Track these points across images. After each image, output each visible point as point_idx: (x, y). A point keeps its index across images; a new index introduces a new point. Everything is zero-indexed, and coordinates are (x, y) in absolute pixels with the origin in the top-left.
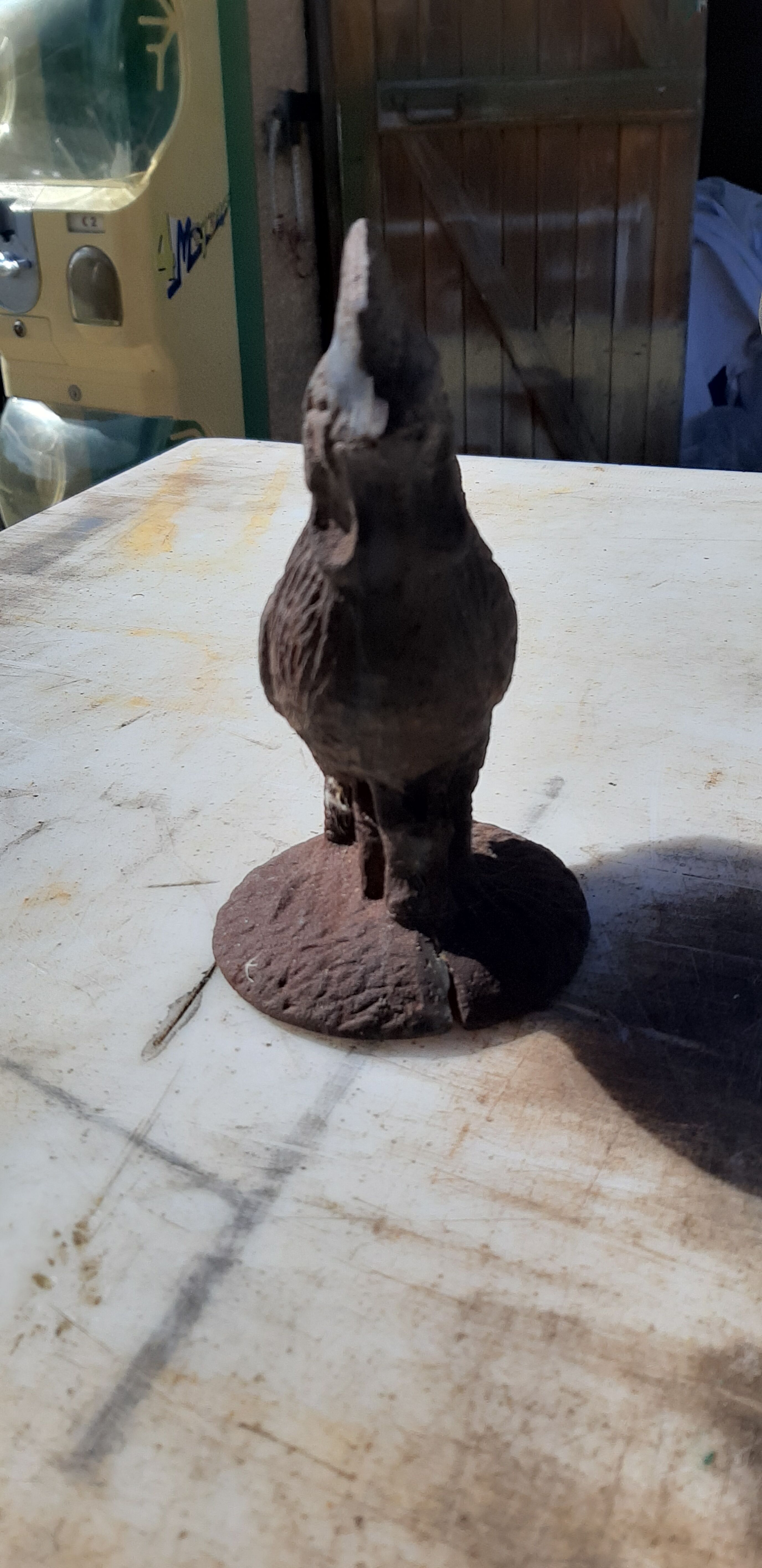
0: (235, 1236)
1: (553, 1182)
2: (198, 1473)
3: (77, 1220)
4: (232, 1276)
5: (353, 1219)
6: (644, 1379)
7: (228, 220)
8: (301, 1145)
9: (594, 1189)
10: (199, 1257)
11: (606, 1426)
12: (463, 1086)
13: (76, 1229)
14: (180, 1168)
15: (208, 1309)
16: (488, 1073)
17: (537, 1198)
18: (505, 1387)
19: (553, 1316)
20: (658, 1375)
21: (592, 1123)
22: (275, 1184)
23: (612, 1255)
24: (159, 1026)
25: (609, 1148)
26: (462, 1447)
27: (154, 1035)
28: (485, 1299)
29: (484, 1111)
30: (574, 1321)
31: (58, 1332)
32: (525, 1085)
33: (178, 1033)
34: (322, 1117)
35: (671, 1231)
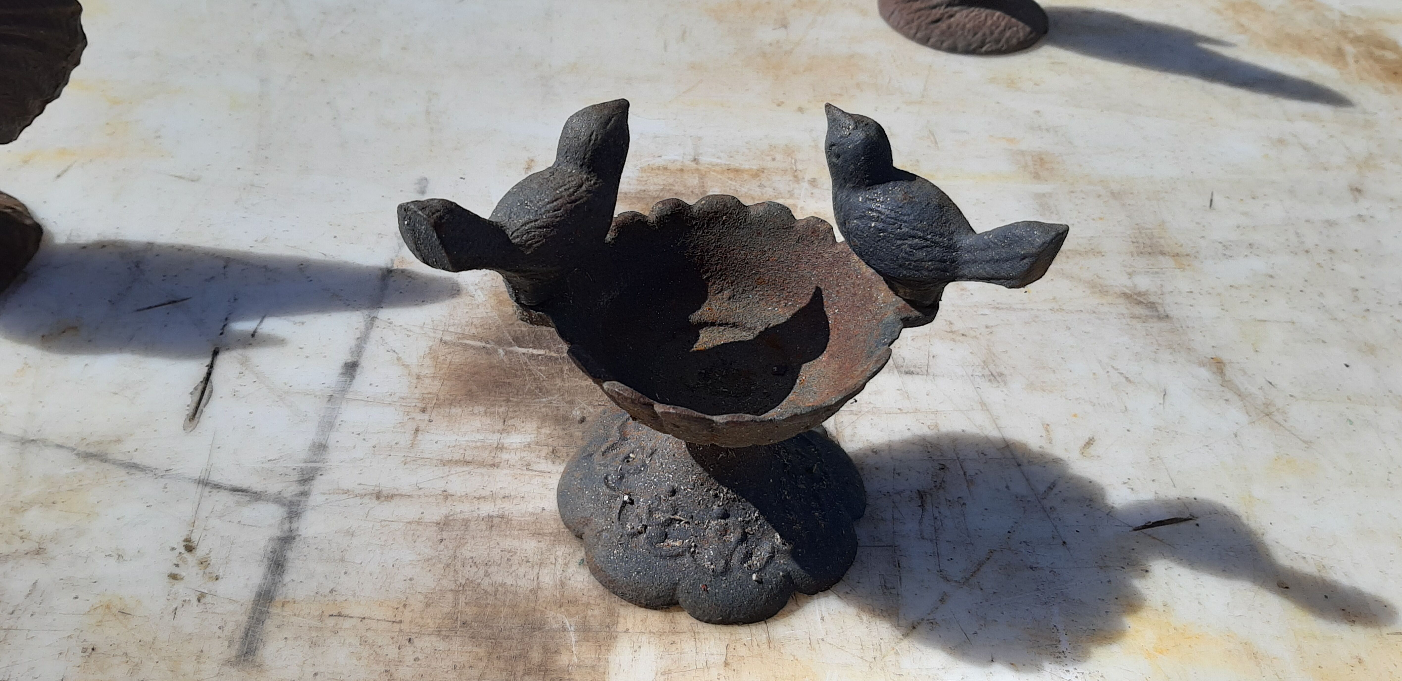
0: (291, 522)
1: (477, 448)
2: (314, 644)
3: (183, 538)
4: (297, 544)
5: (362, 496)
6: (543, 535)
8: (315, 462)
9: (500, 446)
10: (272, 539)
11: (527, 561)
12: (409, 405)
13: (185, 543)
14: (240, 493)
15: (289, 565)
16: (423, 393)
17: (469, 458)
18: (472, 558)
19: (490, 517)
20: (550, 531)
21: (492, 410)
22: (306, 488)
23: (516, 478)
24: (188, 408)
25: (504, 422)
26: (455, 592)
27: (187, 415)
28: (451, 518)
29: (426, 416)
30: (502, 517)
31: (199, 600)
32: (448, 396)
33: (204, 410)
34: (324, 442)
35: (546, 458)
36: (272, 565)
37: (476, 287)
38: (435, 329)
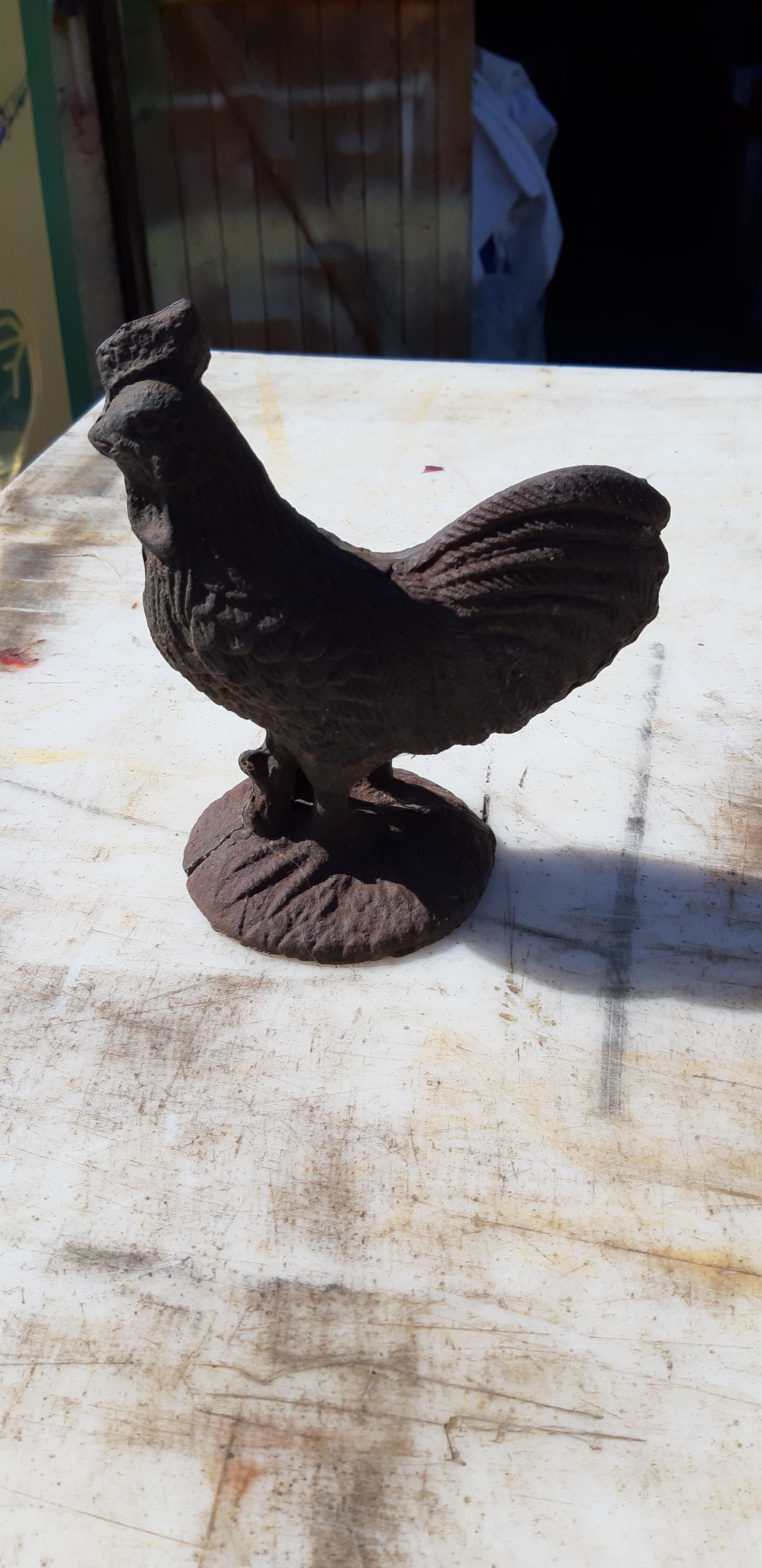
2: (686, 1105)
3: (507, 979)
4: (632, 997)
5: (691, 953)
7: (28, 101)
8: (626, 914)
10: (602, 989)
13: (510, 985)
14: (553, 938)
16: (727, 855)
22: (625, 940)
29: (737, 879)
31: (541, 1043)
32: (756, 859)
34: (630, 895)
36: (612, 1016)
37: (752, 752)
38: (719, 791)
